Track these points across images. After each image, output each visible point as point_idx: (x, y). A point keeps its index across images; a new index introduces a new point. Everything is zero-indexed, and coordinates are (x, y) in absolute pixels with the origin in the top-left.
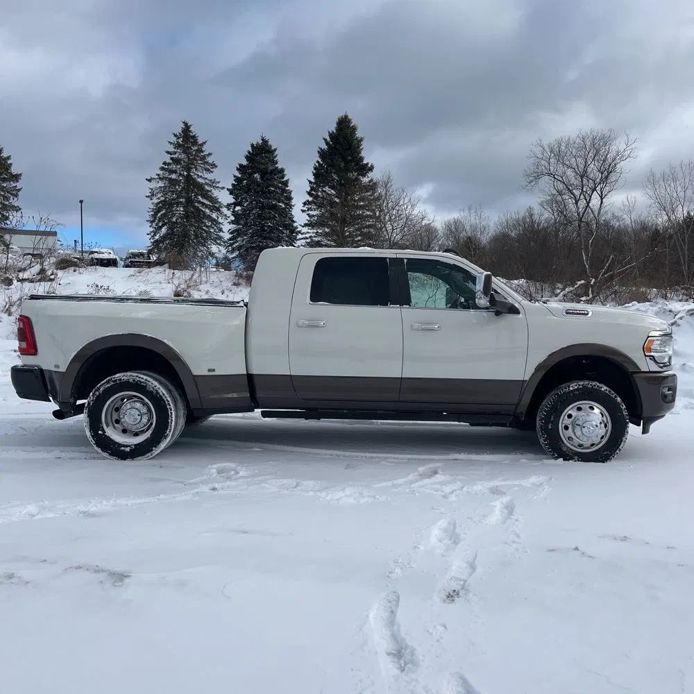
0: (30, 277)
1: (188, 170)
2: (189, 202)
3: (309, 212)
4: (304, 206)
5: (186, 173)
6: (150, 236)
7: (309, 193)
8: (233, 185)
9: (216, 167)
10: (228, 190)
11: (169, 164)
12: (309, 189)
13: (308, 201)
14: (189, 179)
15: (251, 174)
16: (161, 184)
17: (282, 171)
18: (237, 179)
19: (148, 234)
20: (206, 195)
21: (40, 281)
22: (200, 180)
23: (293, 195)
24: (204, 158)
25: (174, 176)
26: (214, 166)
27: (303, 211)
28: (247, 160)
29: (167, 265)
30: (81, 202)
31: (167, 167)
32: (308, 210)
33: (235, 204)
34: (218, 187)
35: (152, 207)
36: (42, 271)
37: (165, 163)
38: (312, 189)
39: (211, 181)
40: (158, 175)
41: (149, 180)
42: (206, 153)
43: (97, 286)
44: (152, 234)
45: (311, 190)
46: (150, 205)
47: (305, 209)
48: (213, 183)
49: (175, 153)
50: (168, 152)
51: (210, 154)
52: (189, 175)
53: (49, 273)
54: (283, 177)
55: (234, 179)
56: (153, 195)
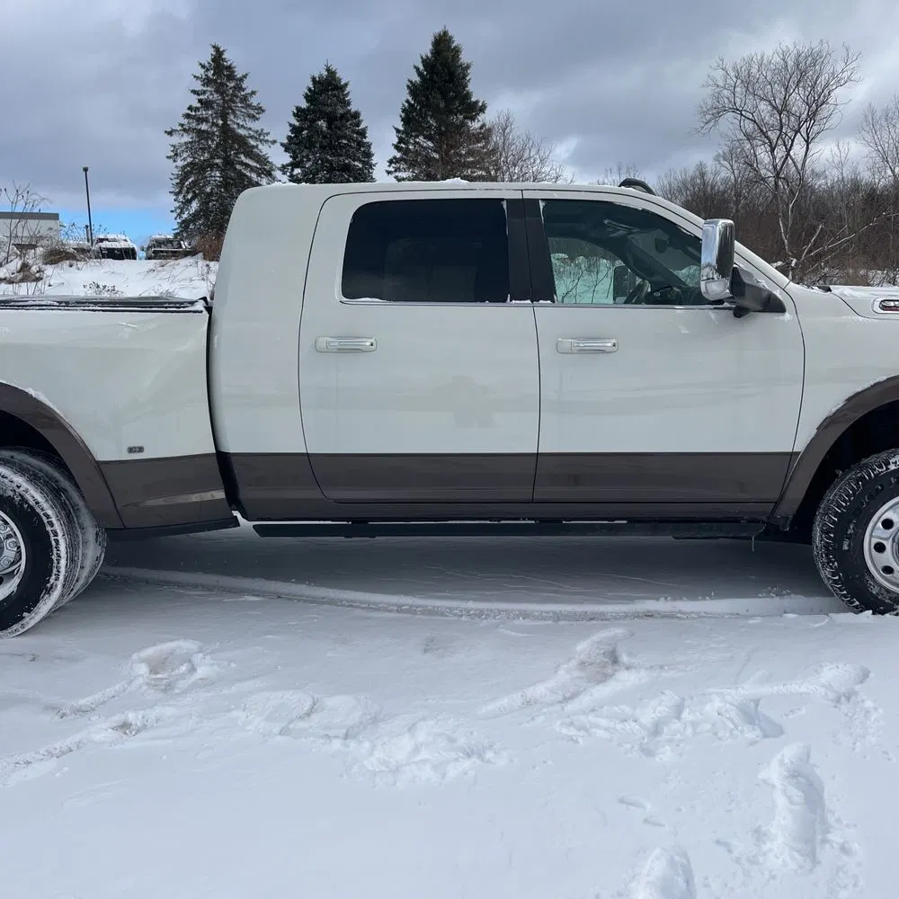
0: (8, 276)
1: (224, 117)
2: (229, 163)
3: (397, 174)
4: (389, 166)
5: (220, 122)
6: (175, 215)
7: (397, 147)
8: (289, 138)
9: (263, 111)
10: (282, 144)
11: (197, 109)
12: (396, 141)
13: (395, 158)
14: (226, 130)
15: (314, 121)
16: (187, 138)
17: (356, 115)
18: (294, 129)
19: (172, 211)
20: (250, 152)
21: (22, 280)
22: (242, 132)
23: (373, 150)
24: (245, 99)
25: (204, 127)
26: (260, 110)
27: (389, 172)
28: (308, 101)
29: (201, 255)
30: (86, 170)
31: (193, 113)
32: (396, 171)
33: (294, 165)
34: (267, 141)
35: (176, 171)
36: (25, 267)
37: (190, 108)
38: (401, 140)
39: (257, 132)
40: (182, 125)
41: (170, 133)
42: (248, 91)
43: (98, 287)
44: (178, 211)
45: (399, 142)
46: (172, 168)
47: (391, 169)
48: (260, 136)
49: (204, 92)
50: (194, 92)
51: (253, 93)
52: (225, 124)
53: (34, 269)
54: (358, 125)
55: (289, 128)
56: (176, 155)
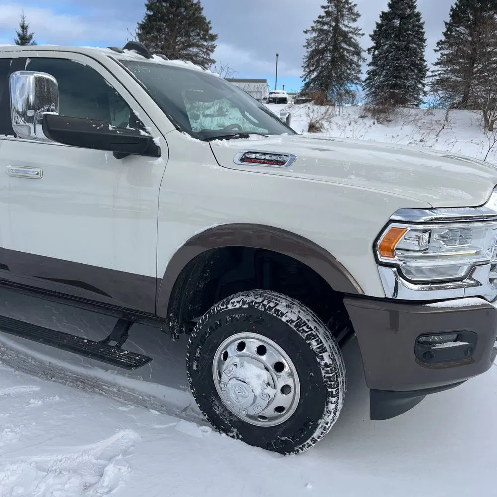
1: (337, 21)
2: (337, 48)
3: (442, 51)
4: (437, 46)
5: (334, 24)
6: (302, 79)
7: (445, 34)
8: (375, 31)
9: (360, 16)
10: (370, 36)
11: (323, 17)
12: (445, 30)
13: (441, 41)
14: (337, 28)
15: (390, 20)
16: (315, 34)
17: (418, 15)
18: (379, 26)
19: (301, 77)
20: (348, 41)
22: (344, 29)
23: (425, 37)
24: (350, 9)
25: (325, 27)
26: (358, 15)
27: (436, 51)
28: (390, 8)
29: (313, 102)
30: (277, 55)
31: (321, 20)
32: (440, 49)
33: (375, 48)
34: (359, 34)
35: (306, 54)
36: (220, 109)
37: (319, 17)
38: (448, 30)
39: (354, 29)
40: (312, 27)
41: (306, 32)
42: (353, 4)
44: (305, 76)
45: (447, 31)
46: (305, 52)
47: (438, 48)
48: (356, 31)
49: (328, 7)
50: (323, 7)
51: (355, 5)
52: (337, 25)
53: (225, 110)
54: (419, 20)
55: (376, 26)
56: (308, 45)
